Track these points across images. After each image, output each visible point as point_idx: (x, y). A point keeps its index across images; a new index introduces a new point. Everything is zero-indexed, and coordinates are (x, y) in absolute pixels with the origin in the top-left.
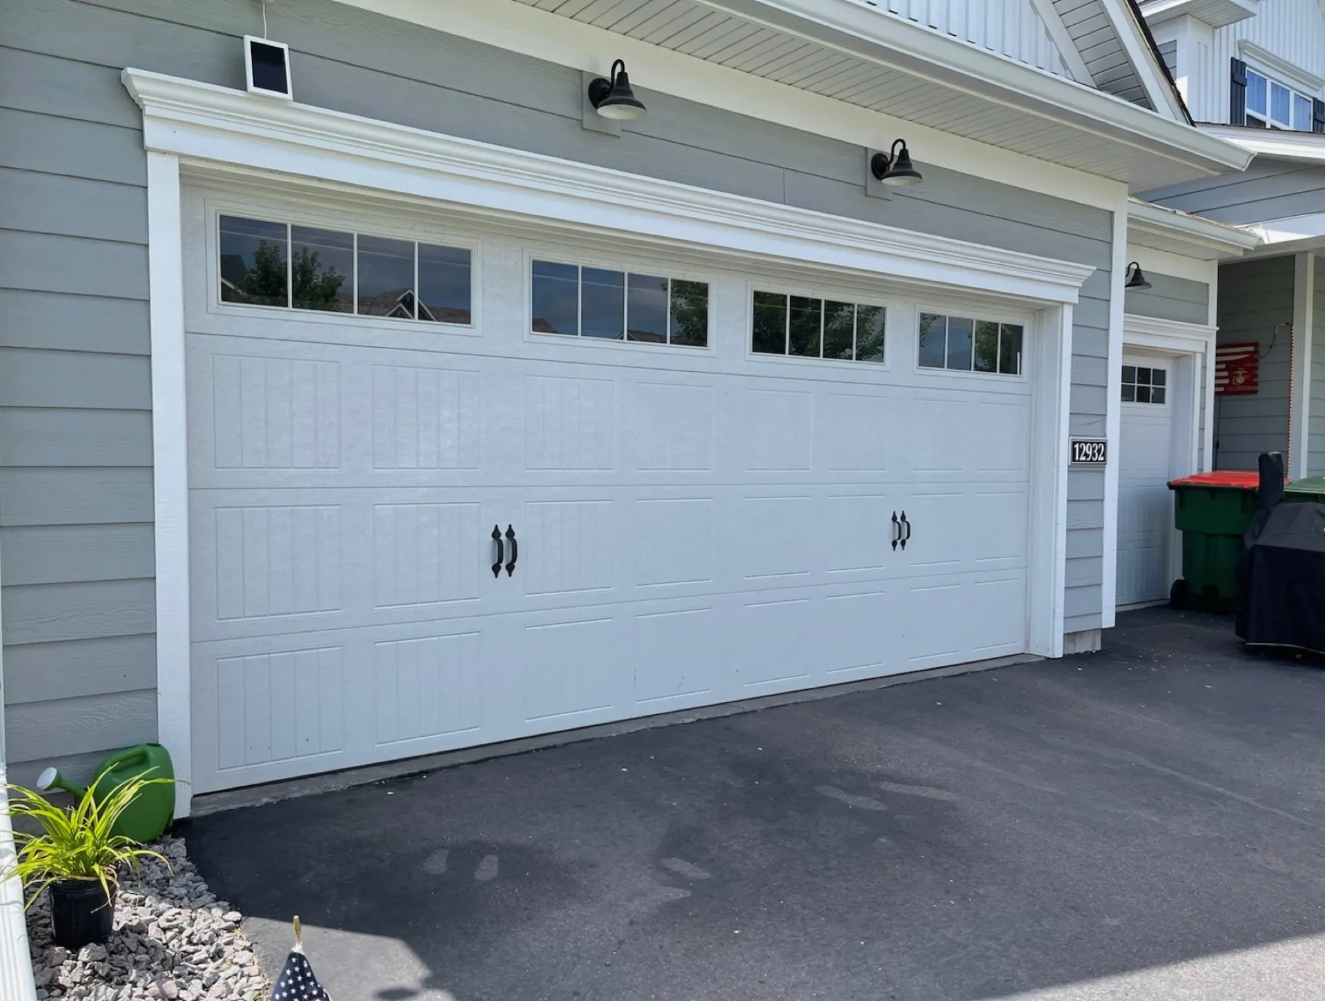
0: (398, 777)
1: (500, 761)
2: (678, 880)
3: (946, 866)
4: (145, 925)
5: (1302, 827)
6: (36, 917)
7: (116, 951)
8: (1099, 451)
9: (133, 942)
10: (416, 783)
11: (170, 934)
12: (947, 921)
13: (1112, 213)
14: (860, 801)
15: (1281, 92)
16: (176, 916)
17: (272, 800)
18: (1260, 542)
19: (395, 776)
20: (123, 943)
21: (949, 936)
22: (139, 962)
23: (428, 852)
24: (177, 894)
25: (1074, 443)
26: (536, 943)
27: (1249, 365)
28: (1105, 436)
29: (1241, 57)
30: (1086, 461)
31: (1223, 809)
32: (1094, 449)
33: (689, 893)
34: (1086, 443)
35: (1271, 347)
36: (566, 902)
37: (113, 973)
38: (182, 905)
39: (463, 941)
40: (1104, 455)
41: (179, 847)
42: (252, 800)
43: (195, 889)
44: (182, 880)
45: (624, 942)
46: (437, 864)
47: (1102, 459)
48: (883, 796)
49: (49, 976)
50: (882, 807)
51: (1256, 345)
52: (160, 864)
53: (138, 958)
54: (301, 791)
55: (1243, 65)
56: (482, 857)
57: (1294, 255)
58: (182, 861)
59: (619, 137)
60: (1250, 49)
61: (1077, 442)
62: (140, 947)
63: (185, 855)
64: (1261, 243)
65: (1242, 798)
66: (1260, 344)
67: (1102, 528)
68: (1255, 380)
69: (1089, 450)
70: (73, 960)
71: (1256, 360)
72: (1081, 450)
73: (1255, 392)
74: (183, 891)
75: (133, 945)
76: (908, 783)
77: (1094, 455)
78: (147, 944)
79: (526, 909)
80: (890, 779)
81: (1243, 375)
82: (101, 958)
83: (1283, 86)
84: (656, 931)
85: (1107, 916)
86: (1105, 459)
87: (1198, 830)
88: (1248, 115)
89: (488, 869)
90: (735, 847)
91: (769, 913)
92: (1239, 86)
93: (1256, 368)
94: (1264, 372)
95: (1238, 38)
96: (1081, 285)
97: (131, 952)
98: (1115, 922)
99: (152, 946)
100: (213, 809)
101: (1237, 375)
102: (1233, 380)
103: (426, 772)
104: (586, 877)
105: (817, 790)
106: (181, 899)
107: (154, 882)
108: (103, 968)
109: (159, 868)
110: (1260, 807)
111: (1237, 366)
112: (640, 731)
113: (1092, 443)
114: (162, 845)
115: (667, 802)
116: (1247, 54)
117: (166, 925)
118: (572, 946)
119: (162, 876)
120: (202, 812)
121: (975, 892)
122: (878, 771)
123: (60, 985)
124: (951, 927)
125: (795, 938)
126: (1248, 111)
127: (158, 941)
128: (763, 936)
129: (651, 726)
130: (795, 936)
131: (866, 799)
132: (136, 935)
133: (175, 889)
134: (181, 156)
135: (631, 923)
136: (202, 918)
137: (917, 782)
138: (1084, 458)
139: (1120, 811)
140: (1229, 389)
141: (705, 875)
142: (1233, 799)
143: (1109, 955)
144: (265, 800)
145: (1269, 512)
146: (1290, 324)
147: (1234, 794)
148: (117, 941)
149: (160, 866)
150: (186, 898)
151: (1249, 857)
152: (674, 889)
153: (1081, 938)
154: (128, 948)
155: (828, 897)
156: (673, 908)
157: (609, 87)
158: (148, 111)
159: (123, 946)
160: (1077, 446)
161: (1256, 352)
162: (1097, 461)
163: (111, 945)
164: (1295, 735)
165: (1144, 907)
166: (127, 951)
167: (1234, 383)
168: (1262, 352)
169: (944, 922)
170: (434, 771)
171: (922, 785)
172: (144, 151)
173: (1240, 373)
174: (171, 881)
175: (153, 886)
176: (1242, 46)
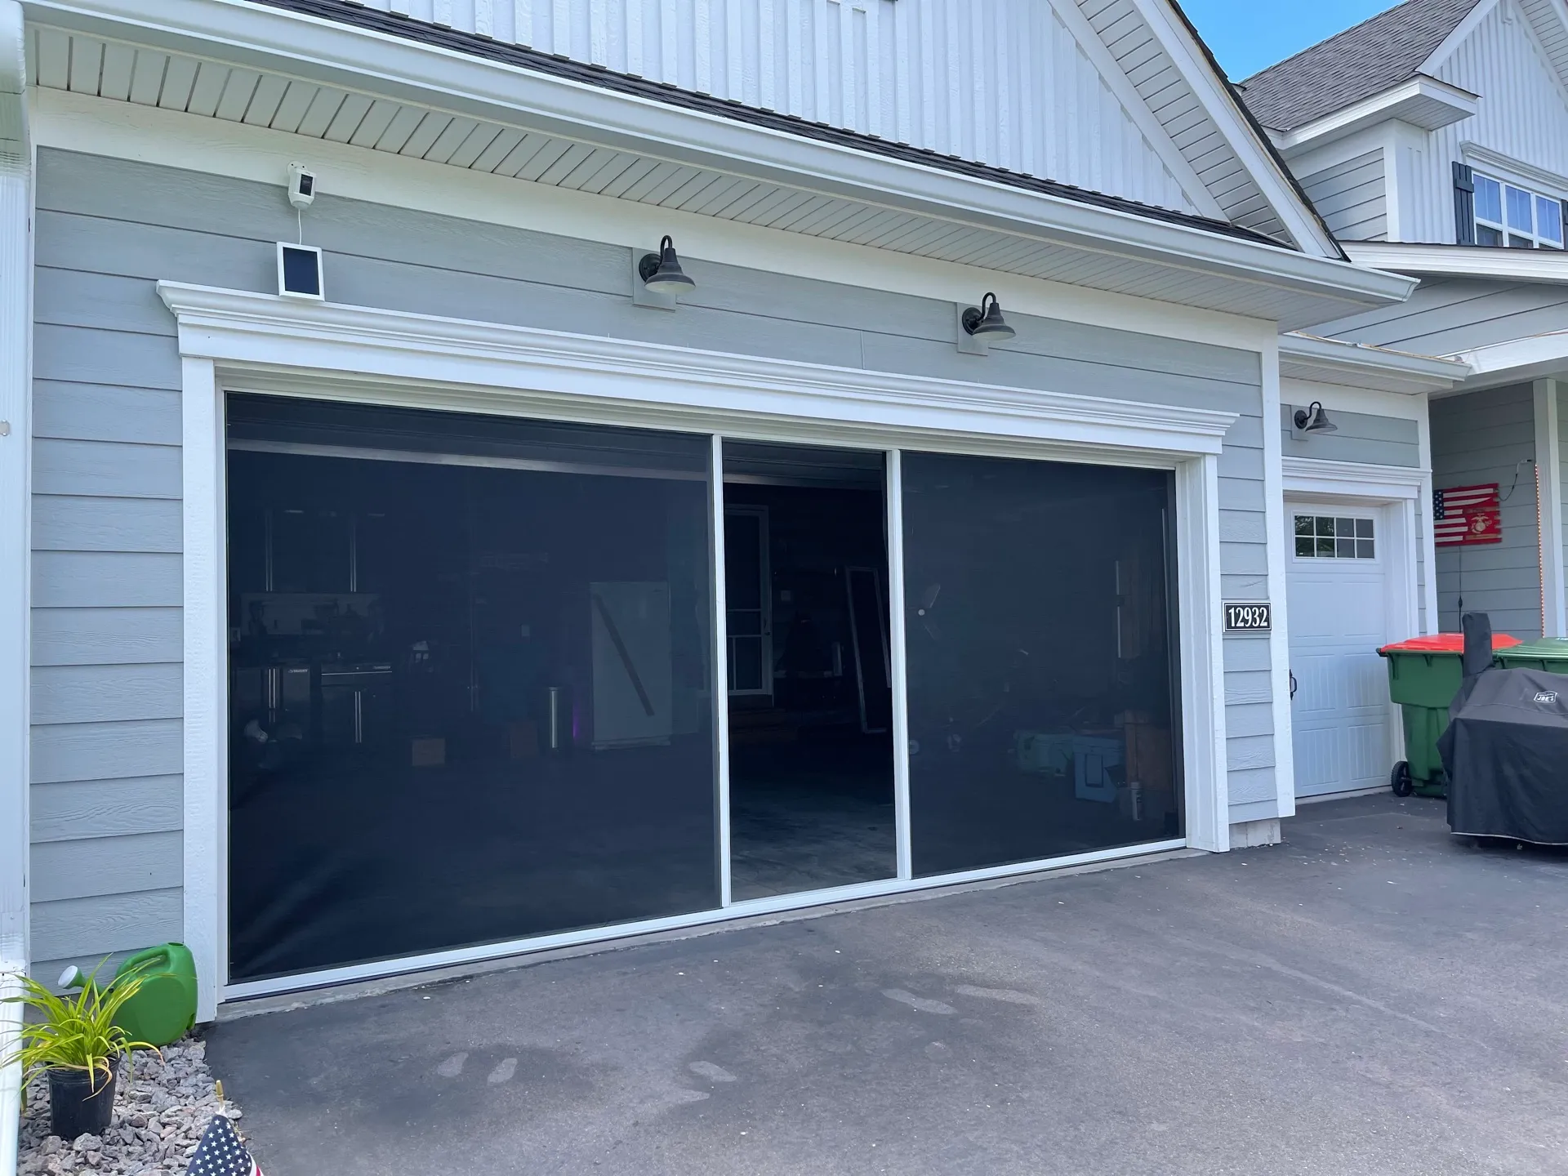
0: (439, 982)
1: (552, 964)
2: (701, 1083)
3: (996, 1070)
4: (146, 1120)
5: (1428, 1034)
6: (41, 1111)
7: (111, 1142)
8: (1261, 616)
9: (129, 1134)
10: (457, 988)
11: (168, 1129)
12: (975, 1125)
13: (1259, 354)
14: (930, 1006)
15: (1519, 197)
16: (178, 1113)
17: (303, 1005)
18: (1462, 715)
19: (437, 980)
20: (119, 1135)
21: (971, 1139)
22: (132, 1153)
23: (445, 1056)
24: (184, 1093)
25: (1228, 608)
26: (530, 1143)
27: (1488, 509)
28: (1268, 598)
29: (1464, 160)
30: (1245, 627)
31: (1343, 1013)
32: (1254, 614)
33: (707, 1096)
34: (1243, 608)
35: (1513, 487)
36: (574, 1104)
37: (103, 1162)
38: (187, 1103)
39: (456, 1140)
40: (1267, 620)
41: (198, 1050)
42: (282, 1005)
43: (204, 1089)
44: (192, 1080)
45: (621, 1142)
46: (452, 1068)
47: (1266, 624)
48: (956, 1000)
49: (40, 1163)
50: (950, 1011)
51: (1495, 486)
52: (175, 1065)
53: (131, 1149)
54: (334, 996)
55: (1468, 169)
56: (501, 1060)
57: (1532, 382)
58: (197, 1063)
59: (674, 311)
60: (1475, 151)
61: (1232, 607)
62: (136, 1140)
63: (202, 1057)
64: (1471, 374)
65: (1370, 1002)
66: (1500, 486)
67: (1272, 703)
68: (1497, 527)
69: (1248, 616)
70: (67, 1149)
71: (1496, 504)
72: (1237, 616)
73: (1498, 540)
74: (191, 1090)
75: (128, 1137)
76: (988, 987)
77: (1254, 620)
78: (143, 1137)
79: (531, 1110)
80: (972, 982)
81: (1484, 521)
82: (94, 1148)
83: (1521, 189)
84: (659, 1132)
85: (1155, 1122)
86: (1268, 624)
87: (1303, 1036)
88: (1477, 225)
89: (504, 1072)
90: (774, 1050)
91: (784, 1115)
92: (1464, 193)
93: (1498, 513)
94: (1507, 518)
95: (1460, 139)
96: (1223, 434)
97: (126, 1144)
98: (1163, 1128)
99: (148, 1140)
100: (240, 1013)
101: (1476, 521)
102: (1473, 527)
103: (470, 977)
104: (603, 1080)
105: (884, 994)
106: (187, 1097)
107: (165, 1082)
108: (94, 1157)
109: (173, 1069)
110: (1389, 1012)
111: (1475, 511)
112: (713, 934)
113: (1251, 607)
114: (182, 1047)
115: (716, 1006)
116: (1470, 156)
117: (166, 1120)
118: (566, 1145)
119: (174, 1077)
120: (229, 1017)
121: (1017, 1096)
122: (961, 974)
123: (49, 1170)
124: (977, 1130)
125: (805, 1140)
126: (1477, 220)
127: (155, 1135)
128: (770, 1137)
129: (726, 929)
130: (804, 1138)
131: (935, 1002)
132: (134, 1128)
133: (184, 1089)
134: (215, 360)
135: (636, 1124)
136: (203, 1115)
137: (1001, 985)
138: (1242, 624)
139: (1219, 1016)
140: (1469, 538)
141: (730, 1078)
142: (1359, 1002)
143: (1141, 1160)
144: (296, 1005)
145: (1476, 680)
146: (1532, 461)
147: (1364, 999)
148: (114, 1133)
149: (175, 1068)
150: (192, 1096)
151: (1350, 1064)
152: (692, 1092)
153: (1117, 1143)
154: (123, 1140)
155: (855, 1100)
156: (686, 1112)
157: (659, 262)
158: (181, 319)
159: (119, 1137)
160: (1232, 611)
161: (1495, 495)
162: (1259, 627)
163: (108, 1136)
164: (1469, 935)
165: (1202, 1114)
166: (122, 1142)
167: (1473, 530)
168: (1503, 493)
169: (972, 1125)
170: (479, 975)
171: (1005, 988)
172: (179, 357)
173: (1480, 519)
174: (181, 1081)
175: (164, 1085)
176: (1465, 148)
